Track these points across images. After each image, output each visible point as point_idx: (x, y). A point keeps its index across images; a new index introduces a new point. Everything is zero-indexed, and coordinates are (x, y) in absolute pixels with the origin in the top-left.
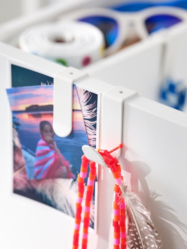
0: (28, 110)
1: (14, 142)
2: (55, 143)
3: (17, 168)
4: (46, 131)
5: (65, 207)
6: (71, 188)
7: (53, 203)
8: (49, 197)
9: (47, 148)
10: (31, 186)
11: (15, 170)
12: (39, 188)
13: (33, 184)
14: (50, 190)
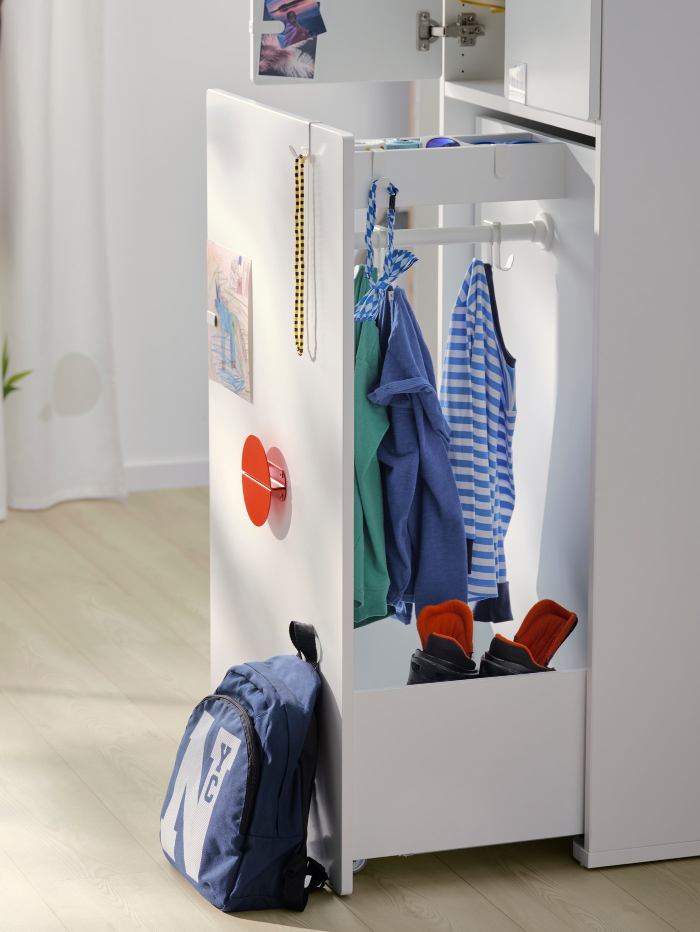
0: (279, 9)
1: (262, 43)
2: (297, 22)
3: (262, 58)
4: (291, 17)
5: (293, 73)
6: (298, 60)
7: (284, 74)
8: (282, 70)
9: (292, 27)
10: (271, 67)
11: (261, 60)
12: (276, 67)
13: (272, 66)
14: (283, 66)
